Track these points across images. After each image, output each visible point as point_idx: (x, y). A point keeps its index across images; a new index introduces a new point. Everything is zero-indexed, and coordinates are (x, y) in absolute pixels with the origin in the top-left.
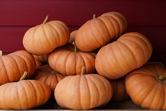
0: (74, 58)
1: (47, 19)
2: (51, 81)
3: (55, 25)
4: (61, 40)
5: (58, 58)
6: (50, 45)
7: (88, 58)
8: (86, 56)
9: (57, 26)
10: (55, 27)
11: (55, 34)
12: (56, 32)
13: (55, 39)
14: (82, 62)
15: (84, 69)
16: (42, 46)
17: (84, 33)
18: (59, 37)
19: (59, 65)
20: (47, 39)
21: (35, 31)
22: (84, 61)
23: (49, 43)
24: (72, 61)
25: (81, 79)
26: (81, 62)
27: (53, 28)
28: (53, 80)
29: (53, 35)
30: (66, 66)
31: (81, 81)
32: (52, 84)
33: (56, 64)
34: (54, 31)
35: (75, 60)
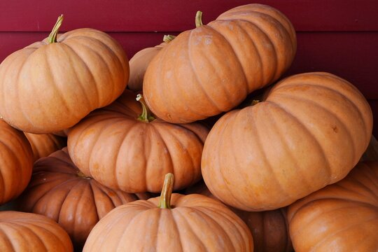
0: (139, 145)
1: (58, 25)
2: (76, 207)
3: (83, 46)
4: (100, 92)
5: (94, 143)
6: (68, 110)
7: (180, 145)
8: (176, 139)
9: (89, 50)
10: (83, 54)
11: (82, 76)
12: (85, 70)
13: (83, 90)
14: (164, 158)
15: (170, 181)
16: (43, 113)
17: (169, 74)
18: (95, 85)
19: (97, 166)
20: (57, 93)
21: (23, 64)
22: (169, 154)
23: (64, 103)
24: (136, 157)
25: (160, 228)
26: (160, 157)
27: (76, 55)
28: (81, 206)
29: (77, 79)
30: (118, 171)
31: (159, 235)
32: (79, 219)
33: (88, 162)
34: (78, 68)
35: (143, 152)
